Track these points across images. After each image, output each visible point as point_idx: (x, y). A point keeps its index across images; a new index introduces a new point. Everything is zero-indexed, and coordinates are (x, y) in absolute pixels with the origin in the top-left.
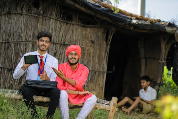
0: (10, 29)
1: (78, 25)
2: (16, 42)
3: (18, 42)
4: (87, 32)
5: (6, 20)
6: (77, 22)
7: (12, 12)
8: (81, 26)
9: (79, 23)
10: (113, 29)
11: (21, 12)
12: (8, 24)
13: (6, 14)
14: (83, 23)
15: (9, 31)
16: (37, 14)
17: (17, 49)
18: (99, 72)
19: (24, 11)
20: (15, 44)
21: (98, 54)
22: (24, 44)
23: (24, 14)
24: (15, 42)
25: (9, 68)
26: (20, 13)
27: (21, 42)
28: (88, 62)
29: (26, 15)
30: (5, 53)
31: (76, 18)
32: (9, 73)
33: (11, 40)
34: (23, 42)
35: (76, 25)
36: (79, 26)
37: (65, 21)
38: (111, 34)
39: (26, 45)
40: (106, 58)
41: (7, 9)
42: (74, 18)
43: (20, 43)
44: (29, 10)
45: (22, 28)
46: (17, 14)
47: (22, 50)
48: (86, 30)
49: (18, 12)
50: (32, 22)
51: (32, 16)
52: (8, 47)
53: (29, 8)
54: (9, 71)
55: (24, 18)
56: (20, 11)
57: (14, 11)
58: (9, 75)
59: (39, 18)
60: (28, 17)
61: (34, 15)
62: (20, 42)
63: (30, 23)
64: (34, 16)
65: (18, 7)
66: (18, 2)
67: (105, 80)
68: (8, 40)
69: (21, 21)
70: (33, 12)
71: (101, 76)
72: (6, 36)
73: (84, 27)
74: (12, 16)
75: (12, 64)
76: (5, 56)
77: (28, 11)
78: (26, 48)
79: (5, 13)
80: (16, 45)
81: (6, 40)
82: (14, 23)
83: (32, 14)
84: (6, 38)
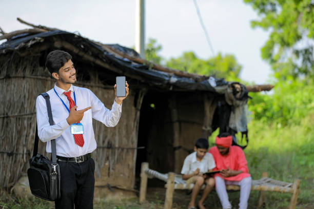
0: (10, 99)
1: (99, 87)
2: (18, 116)
3: (20, 116)
4: (110, 96)
5: (4, 86)
6: (97, 82)
7: (11, 76)
8: (102, 87)
9: (99, 83)
10: (144, 89)
11: (24, 75)
12: (7, 91)
13: (3, 79)
14: (104, 84)
15: (9, 101)
16: (45, 76)
17: (19, 125)
18: (128, 149)
19: (28, 73)
20: (16, 118)
21: (125, 124)
22: (28, 118)
23: (27, 77)
24: (16, 116)
25: (10, 152)
26: (22, 76)
27: (25, 115)
28: (113, 136)
29: (30, 78)
30: (3, 131)
31: (95, 77)
32: (9, 158)
33: (12, 114)
34: (26, 115)
35: (96, 87)
36: (100, 89)
37: (81, 83)
38: (141, 96)
39: (31, 118)
40: (135, 129)
41: (5, 72)
42: (92, 77)
43: (24, 117)
44: (33, 70)
45: (25, 96)
46: (18, 77)
47: (26, 125)
48: (108, 93)
49: (19, 75)
50: (38, 87)
51: (37, 79)
52: (7, 123)
53: (34, 67)
54: (10, 156)
55: (27, 82)
56: (22, 74)
57: (14, 74)
58: (9, 161)
59: (47, 80)
60: (33, 80)
61: (40, 77)
62: (22, 115)
63: (36, 89)
64: (40, 79)
65: (19, 67)
66: (20, 61)
67: (135, 159)
68: (7, 114)
69: (23, 86)
70: (38, 74)
71: (131, 153)
72: (4, 109)
73: (105, 88)
74: (12, 81)
75: (13, 145)
76: (4, 135)
77: (32, 73)
78: (31, 124)
79: (2, 77)
80: (18, 119)
81: (4, 114)
82: (14, 90)
83: (37, 76)
84: (4, 111)
